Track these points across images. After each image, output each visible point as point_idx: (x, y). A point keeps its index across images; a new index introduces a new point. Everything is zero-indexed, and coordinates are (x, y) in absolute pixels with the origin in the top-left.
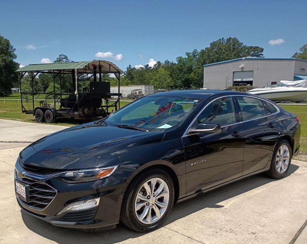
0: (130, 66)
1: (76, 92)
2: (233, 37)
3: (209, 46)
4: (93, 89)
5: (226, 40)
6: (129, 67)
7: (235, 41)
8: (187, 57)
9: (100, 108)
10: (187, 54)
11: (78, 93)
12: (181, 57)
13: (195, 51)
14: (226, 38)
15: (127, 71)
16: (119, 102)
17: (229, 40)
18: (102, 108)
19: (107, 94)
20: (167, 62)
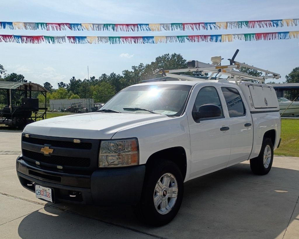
0: (74, 78)
1: (10, 107)
2: (177, 54)
3: (154, 61)
4: (25, 103)
5: (171, 56)
6: (72, 78)
7: (179, 57)
8: (133, 71)
9: (30, 119)
10: (134, 67)
11: (12, 107)
12: (127, 71)
13: (141, 65)
14: (170, 54)
15: (70, 83)
16: (46, 114)
17: (174, 56)
18: (31, 118)
19: (36, 108)
20: (113, 75)
